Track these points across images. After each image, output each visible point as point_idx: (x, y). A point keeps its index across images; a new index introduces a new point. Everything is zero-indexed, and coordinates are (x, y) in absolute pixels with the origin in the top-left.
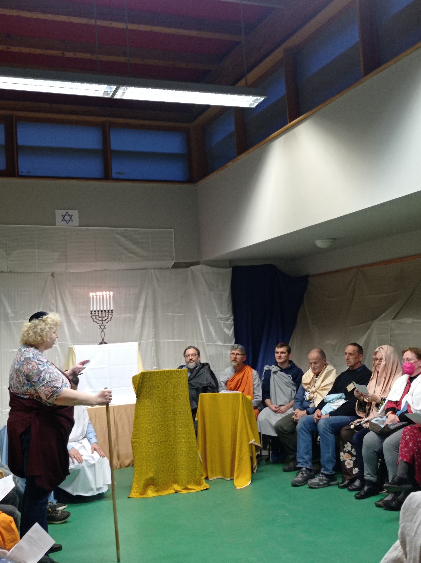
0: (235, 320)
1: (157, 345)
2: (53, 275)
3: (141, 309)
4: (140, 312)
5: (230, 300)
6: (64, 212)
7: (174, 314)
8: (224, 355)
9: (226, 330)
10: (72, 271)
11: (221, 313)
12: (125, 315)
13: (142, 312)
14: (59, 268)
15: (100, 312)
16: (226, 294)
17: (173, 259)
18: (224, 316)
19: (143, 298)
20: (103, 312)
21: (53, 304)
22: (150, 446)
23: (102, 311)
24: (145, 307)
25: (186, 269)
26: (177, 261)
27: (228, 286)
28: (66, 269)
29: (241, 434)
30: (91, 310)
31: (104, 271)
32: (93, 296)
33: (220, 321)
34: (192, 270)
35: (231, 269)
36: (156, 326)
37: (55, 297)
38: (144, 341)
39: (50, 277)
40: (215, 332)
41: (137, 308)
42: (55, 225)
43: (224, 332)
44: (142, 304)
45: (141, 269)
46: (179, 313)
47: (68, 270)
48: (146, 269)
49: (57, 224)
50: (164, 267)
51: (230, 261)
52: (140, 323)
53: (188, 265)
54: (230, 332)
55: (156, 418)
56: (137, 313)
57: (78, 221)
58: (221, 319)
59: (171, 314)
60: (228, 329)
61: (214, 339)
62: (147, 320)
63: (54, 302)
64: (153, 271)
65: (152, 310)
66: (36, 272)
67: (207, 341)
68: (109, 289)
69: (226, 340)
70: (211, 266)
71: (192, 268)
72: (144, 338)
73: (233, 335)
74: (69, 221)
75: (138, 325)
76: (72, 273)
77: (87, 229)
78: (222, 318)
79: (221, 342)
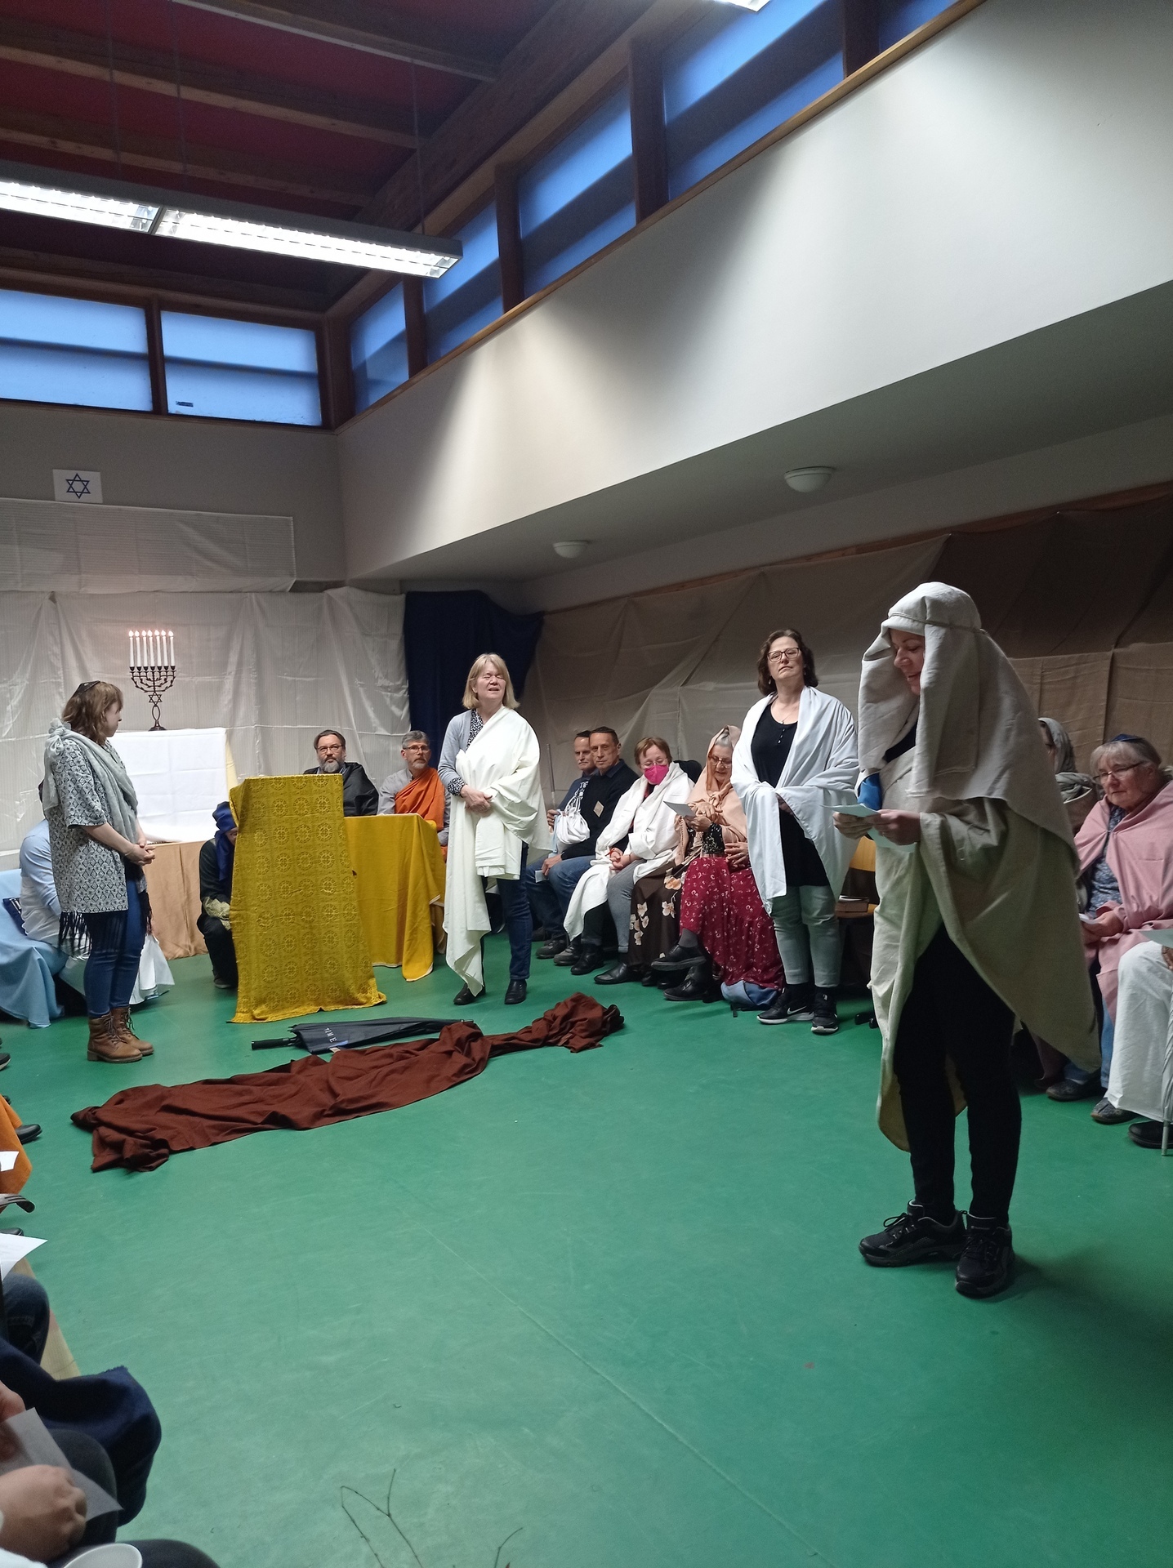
0: (411, 691)
1: (265, 734)
2: (53, 598)
3: (232, 668)
4: (230, 674)
5: (402, 654)
6: (71, 474)
7: (297, 679)
8: (391, 754)
9: (394, 709)
10: (91, 591)
11: (386, 677)
12: (200, 679)
13: (233, 673)
14: (65, 585)
15: (149, 670)
16: (395, 645)
17: (292, 575)
18: (391, 684)
19: (236, 646)
20: (156, 669)
21: (55, 655)
22: (264, 923)
23: (153, 668)
24: (240, 664)
25: (319, 595)
26: (299, 579)
27: (398, 628)
28: (80, 588)
29: (416, 886)
30: (132, 666)
31: (157, 594)
32: (134, 638)
33: (383, 693)
34: (329, 596)
35: (403, 597)
36: (261, 700)
37: (58, 640)
38: (239, 729)
39: (47, 603)
40: (374, 711)
41: (223, 666)
42: (54, 500)
43: (392, 712)
44: (233, 658)
45: (231, 592)
46: (305, 677)
47: (83, 589)
48: (240, 592)
49: (56, 498)
50: (278, 589)
51: (402, 582)
52: (231, 693)
53: (321, 587)
54: (403, 713)
55: (276, 869)
56: (225, 674)
57: (100, 495)
58: (386, 688)
59: (290, 678)
60: (398, 706)
61: (374, 725)
62: (244, 688)
63: (57, 650)
64: (253, 595)
65: (254, 670)
66: (18, 592)
67: (359, 729)
68: (166, 626)
69: (394, 725)
70: (366, 590)
71: (330, 592)
72: (238, 722)
73: (408, 718)
74: (82, 493)
75: (226, 698)
76: (93, 595)
77: (120, 510)
78: (388, 687)
79: (388, 731)
